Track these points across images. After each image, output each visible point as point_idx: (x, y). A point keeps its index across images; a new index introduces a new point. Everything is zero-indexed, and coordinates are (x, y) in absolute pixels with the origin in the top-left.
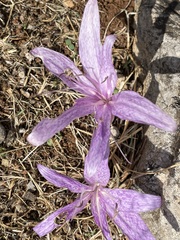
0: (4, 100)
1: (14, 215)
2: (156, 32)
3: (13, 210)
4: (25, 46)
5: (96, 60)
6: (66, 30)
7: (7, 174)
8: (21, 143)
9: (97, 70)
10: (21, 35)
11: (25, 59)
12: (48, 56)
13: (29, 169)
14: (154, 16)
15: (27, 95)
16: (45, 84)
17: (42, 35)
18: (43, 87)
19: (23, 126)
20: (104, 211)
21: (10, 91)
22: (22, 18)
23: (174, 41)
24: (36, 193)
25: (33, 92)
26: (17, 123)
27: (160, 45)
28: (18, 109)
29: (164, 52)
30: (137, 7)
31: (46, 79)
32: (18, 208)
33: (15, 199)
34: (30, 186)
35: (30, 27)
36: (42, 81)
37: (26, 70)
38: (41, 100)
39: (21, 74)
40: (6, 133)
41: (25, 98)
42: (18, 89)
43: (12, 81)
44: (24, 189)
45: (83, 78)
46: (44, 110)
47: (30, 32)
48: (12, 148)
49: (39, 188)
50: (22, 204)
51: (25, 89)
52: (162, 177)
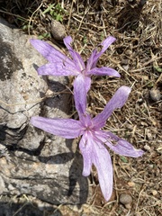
0: (157, 117)
1: (132, 47)
2: (74, 177)
3: (133, 50)
4: (152, 154)
5: (98, 155)
6: (128, 168)
7: (143, 71)
8: (139, 93)
9: (96, 148)
10: (156, 160)
11: (150, 145)
12: (131, 152)
13: (130, 78)
14: (78, 186)
15: (143, 123)
16: (133, 132)
17: (143, 162)
18: (134, 130)
19: (140, 103)
20: (76, 62)
21: (154, 123)
22: (158, 171)
23: (62, 173)
24: (122, 65)
25: (139, 126)
26: (145, 104)
27: (70, 169)
28: (146, 113)
29: (66, 166)
30: (90, 189)
31: (133, 135)
32: (131, 52)
33: (134, 57)
34: (127, 67)
35: (152, 166)
36: (136, 134)
37: (147, 139)
38: (133, 122)
39: (150, 135)
40: (150, 96)
41: (144, 121)
42: (149, 125)
43: (155, 130)
44: (130, 65)
45: (104, 140)
46: (130, 116)
47: (151, 163)
48: (144, 88)
49: (121, 68)
50: (129, 55)
51: (145, 126)
52: (50, 93)
